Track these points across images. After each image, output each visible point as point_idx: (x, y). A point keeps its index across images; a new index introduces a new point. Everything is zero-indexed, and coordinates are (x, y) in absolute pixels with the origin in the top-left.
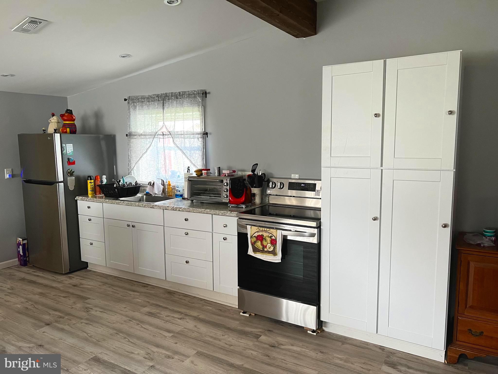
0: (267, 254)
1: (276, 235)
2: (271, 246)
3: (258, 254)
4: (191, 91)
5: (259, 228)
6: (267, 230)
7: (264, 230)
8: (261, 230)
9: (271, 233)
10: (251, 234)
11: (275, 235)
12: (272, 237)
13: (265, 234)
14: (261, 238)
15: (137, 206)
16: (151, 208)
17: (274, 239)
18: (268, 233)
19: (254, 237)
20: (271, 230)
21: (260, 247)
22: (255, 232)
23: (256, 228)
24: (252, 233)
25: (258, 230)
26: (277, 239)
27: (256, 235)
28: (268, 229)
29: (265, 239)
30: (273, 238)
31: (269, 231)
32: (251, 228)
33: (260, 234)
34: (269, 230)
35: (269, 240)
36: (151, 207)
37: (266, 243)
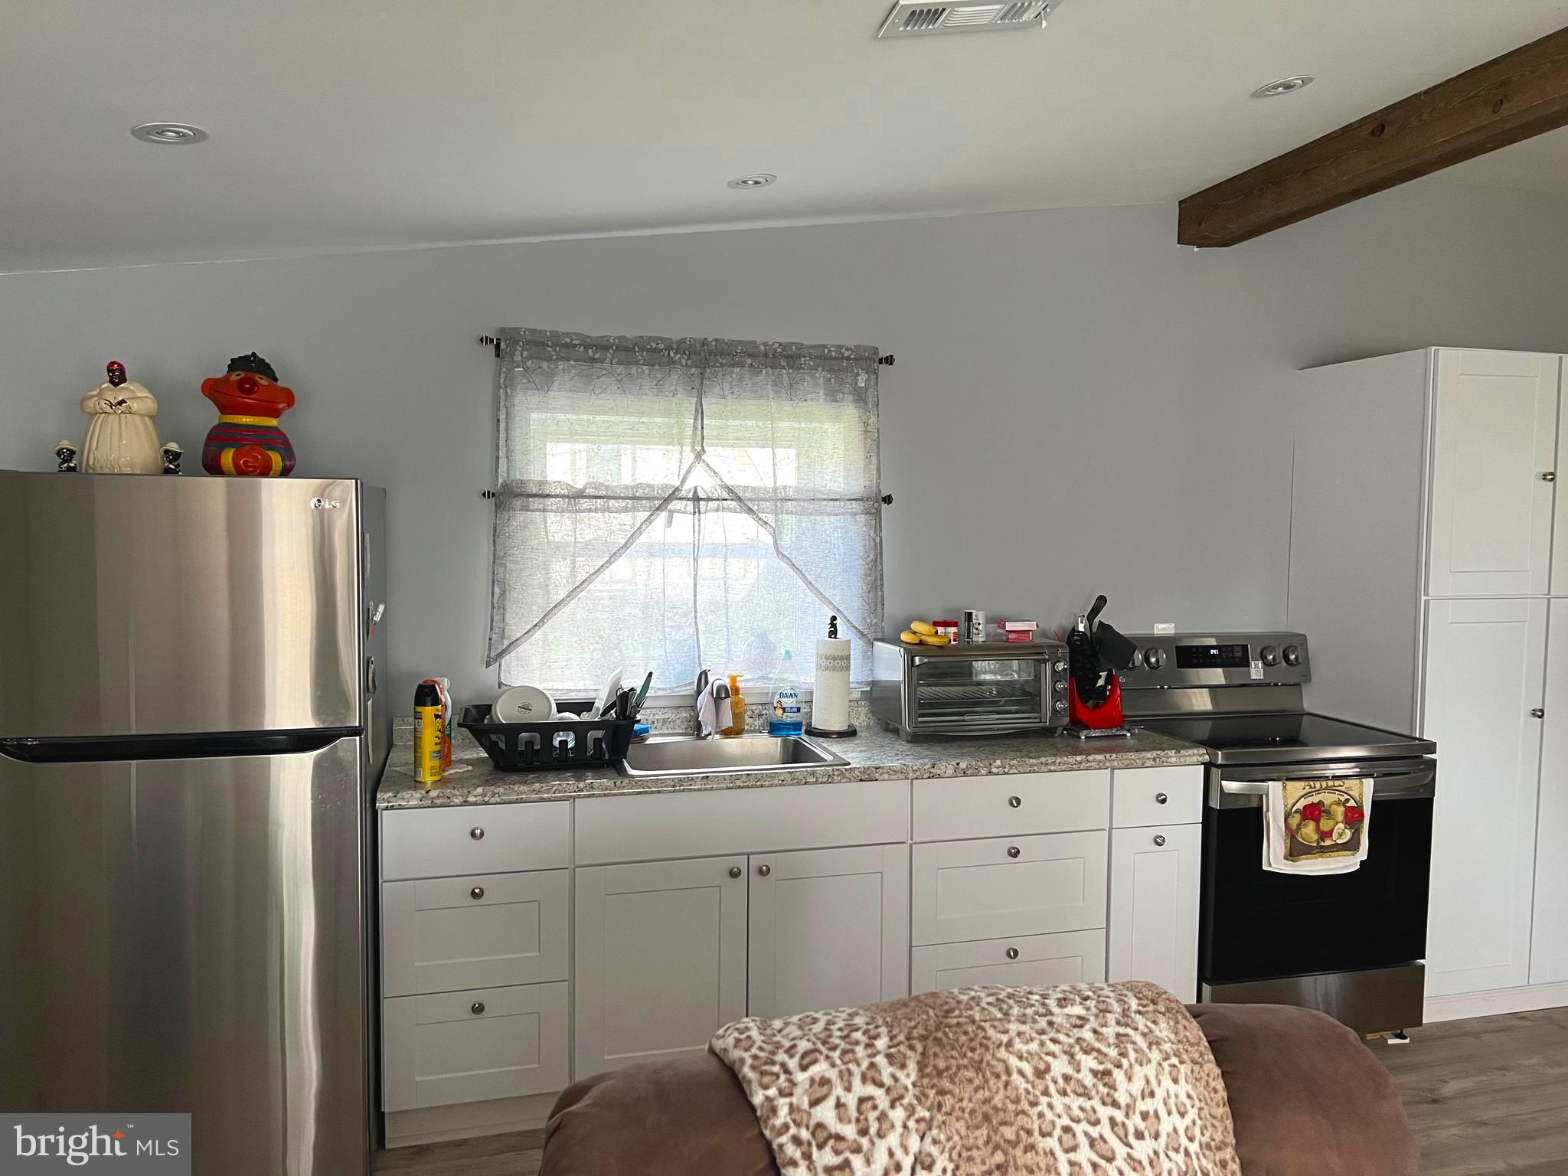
0: (1332, 854)
1: (1361, 794)
2: (1346, 828)
3: (1303, 861)
4: (832, 346)
5: (1312, 783)
6: (1335, 786)
7: (1327, 786)
8: (1318, 788)
9: (1345, 790)
10: (1286, 806)
11: (1357, 796)
12: (1347, 800)
13: (1328, 798)
14: (1313, 812)
15: (793, 785)
16: (861, 780)
17: (1354, 807)
18: (1337, 792)
19: (1295, 812)
20: (1346, 781)
21: (1311, 838)
22: (1297, 798)
23: (1302, 784)
24: (1289, 801)
25: (1308, 789)
26: (1364, 803)
27: (1300, 806)
28: (1337, 783)
29: (1328, 812)
30: (1352, 803)
31: (1341, 786)
32: (1284, 787)
33: (1315, 799)
34: (1342, 784)
35: (1339, 811)
36: (863, 778)
37: (1331, 823)
